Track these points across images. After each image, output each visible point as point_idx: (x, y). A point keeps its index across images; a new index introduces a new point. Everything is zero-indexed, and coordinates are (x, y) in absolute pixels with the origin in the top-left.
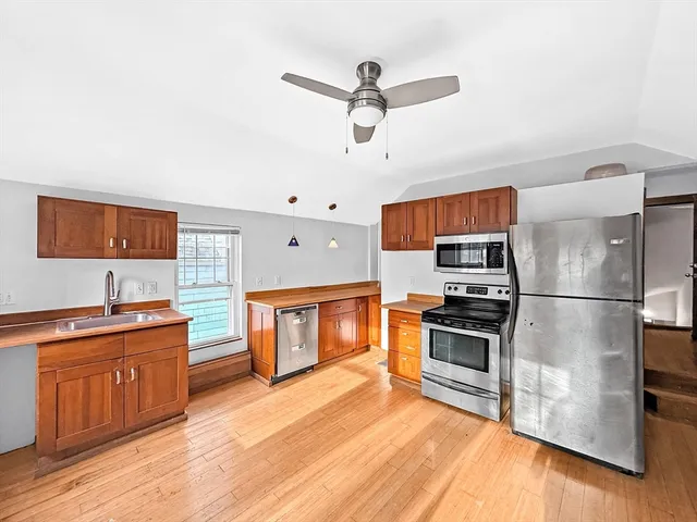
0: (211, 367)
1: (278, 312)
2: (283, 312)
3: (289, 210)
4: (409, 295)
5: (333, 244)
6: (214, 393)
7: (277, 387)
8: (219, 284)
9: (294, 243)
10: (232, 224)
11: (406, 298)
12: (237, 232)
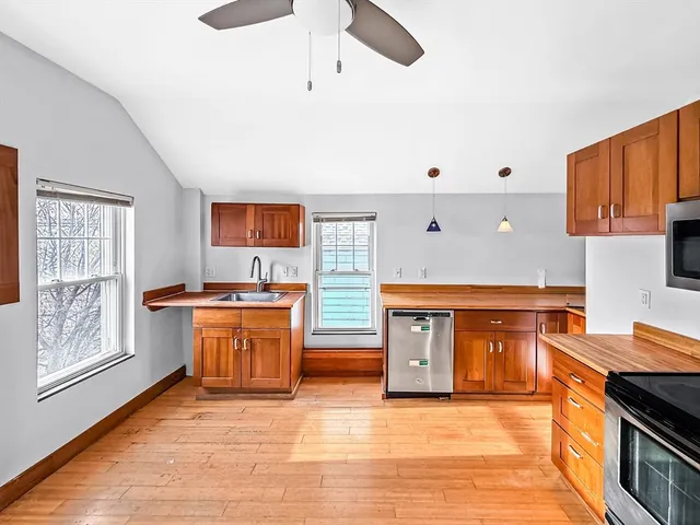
0: (340, 356)
1: (391, 312)
2: (395, 314)
3: (428, 185)
4: (637, 326)
5: (505, 226)
6: (336, 382)
7: (389, 403)
8: (356, 273)
9: (434, 227)
10: (369, 209)
11: (630, 331)
12: (373, 218)
